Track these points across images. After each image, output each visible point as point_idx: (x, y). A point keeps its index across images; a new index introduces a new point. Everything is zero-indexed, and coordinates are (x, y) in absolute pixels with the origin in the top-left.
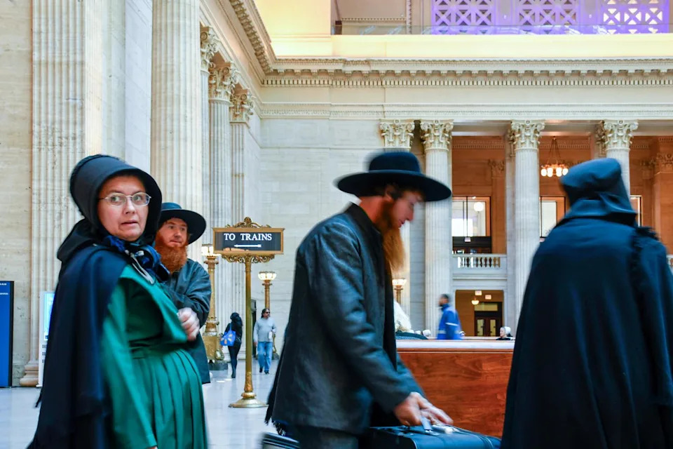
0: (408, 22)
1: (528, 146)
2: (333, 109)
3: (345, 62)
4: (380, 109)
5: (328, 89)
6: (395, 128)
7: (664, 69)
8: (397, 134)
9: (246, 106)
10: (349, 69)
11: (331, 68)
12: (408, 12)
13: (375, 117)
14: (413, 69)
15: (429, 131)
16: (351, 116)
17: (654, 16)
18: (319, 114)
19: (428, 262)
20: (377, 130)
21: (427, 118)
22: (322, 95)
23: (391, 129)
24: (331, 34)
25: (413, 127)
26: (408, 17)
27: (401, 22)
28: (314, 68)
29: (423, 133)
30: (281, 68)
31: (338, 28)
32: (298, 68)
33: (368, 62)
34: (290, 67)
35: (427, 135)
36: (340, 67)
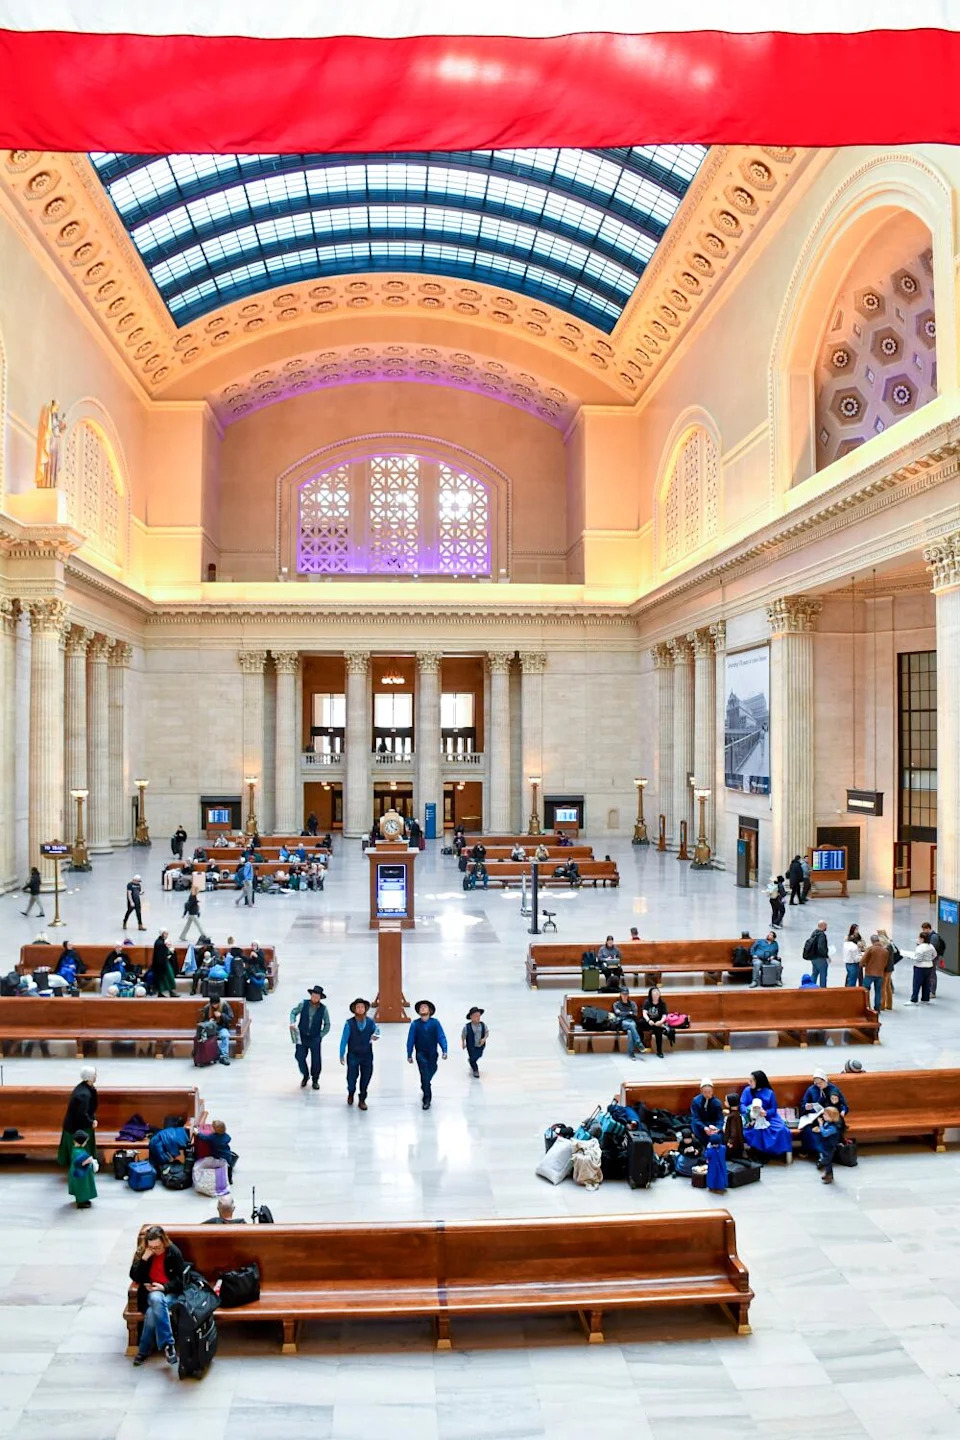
0: (278, 552)
1: (357, 670)
2: (202, 641)
3: (210, 606)
4: (239, 641)
5: (197, 626)
6: (251, 657)
7: (461, 613)
8: (252, 661)
9: (125, 655)
10: (214, 611)
11: (199, 611)
12: (278, 545)
13: (236, 648)
14: (265, 611)
15: (278, 659)
16: (215, 647)
17: (480, 549)
18: (191, 646)
19: (278, 763)
20: (235, 657)
21: (276, 649)
22: (193, 631)
23: (248, 657)
24: (203, 581)
25: (265, 656)
26: (278, 548)
27: (270, 552)
28: (186, 611)
29: (274, 659)
30: (160, 611)
31: (211, 573)
32: (173, 611)
33: (228, 606)
34: (167, 610)
35: (277, 662)
36: (206, 610)
